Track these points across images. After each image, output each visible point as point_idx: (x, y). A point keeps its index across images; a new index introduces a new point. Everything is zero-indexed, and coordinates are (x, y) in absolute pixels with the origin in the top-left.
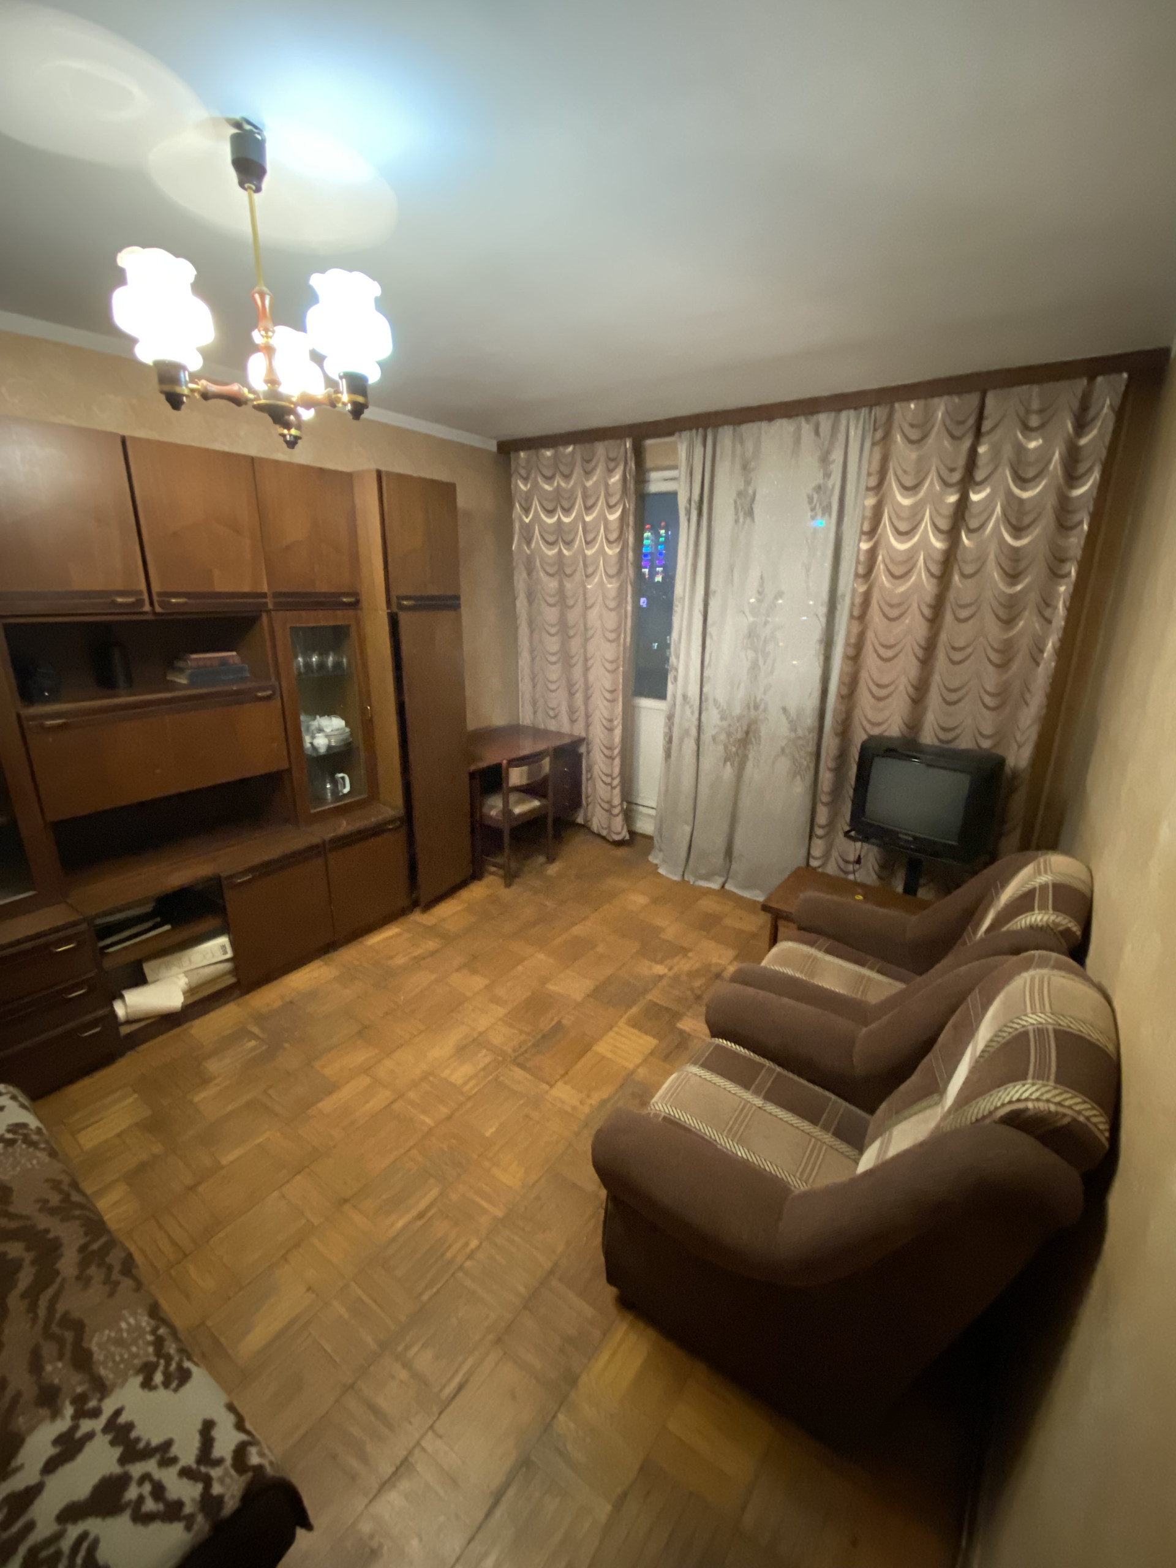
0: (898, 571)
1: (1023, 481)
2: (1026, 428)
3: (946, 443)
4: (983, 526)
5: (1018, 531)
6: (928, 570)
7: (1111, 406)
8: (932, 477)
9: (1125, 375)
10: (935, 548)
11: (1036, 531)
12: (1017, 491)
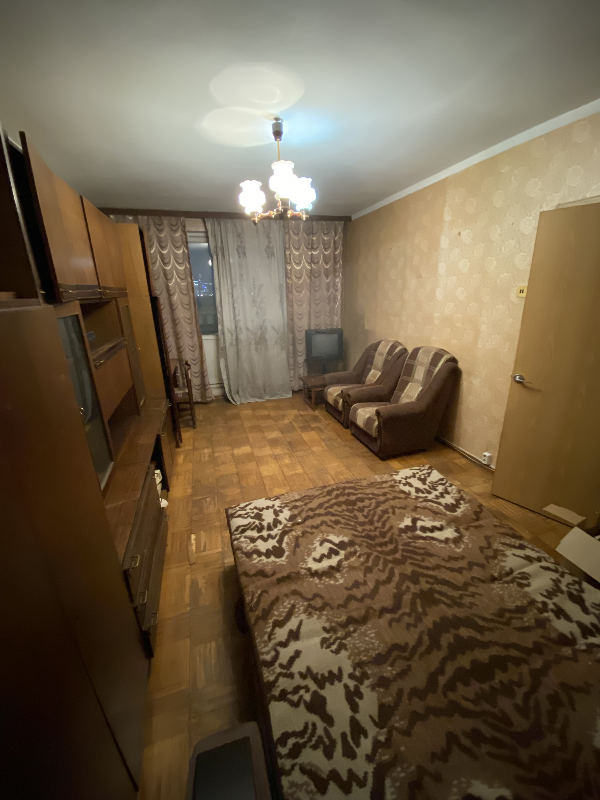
0: (298, 276)
1: (326, 249)
2: (325, 234)
3: (305, 235)
4: (318, 262)
5: (327, 263)
6: (307, 275)
7: (341, 230)
8: (303, 245)
9: (343, 222)
10: (308, 269)
11: (330, 264)
12: (325, 252)
